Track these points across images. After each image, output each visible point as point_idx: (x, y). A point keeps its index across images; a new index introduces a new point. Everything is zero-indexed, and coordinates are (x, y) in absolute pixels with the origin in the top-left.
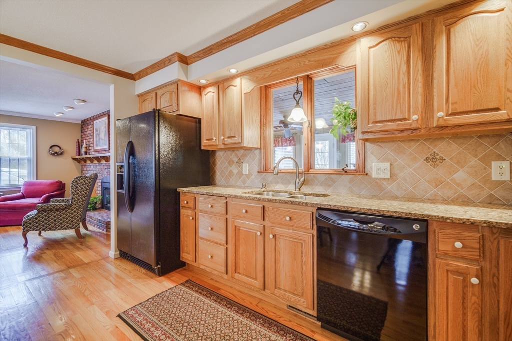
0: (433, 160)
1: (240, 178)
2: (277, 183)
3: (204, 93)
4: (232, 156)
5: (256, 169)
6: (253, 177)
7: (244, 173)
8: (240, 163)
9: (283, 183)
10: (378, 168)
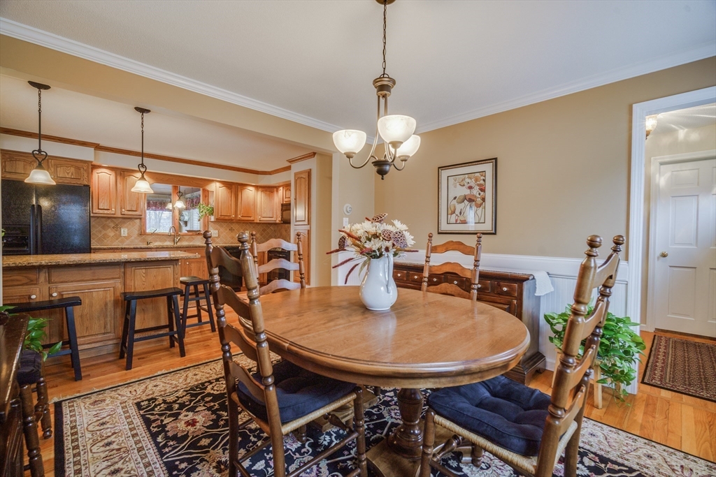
0: (231, 230)
1: (117, 239)
2: (156, 241)
3: (95, 172)
4: (108, 222)
5: (136, 232)
6: (133, 238)
7: (122, 235)
8: (117, 228)
9: (160, 241)
10: (213, 232)
